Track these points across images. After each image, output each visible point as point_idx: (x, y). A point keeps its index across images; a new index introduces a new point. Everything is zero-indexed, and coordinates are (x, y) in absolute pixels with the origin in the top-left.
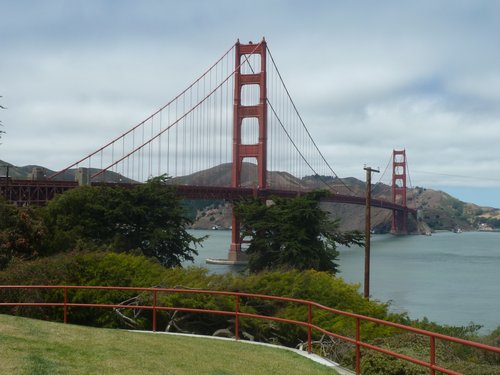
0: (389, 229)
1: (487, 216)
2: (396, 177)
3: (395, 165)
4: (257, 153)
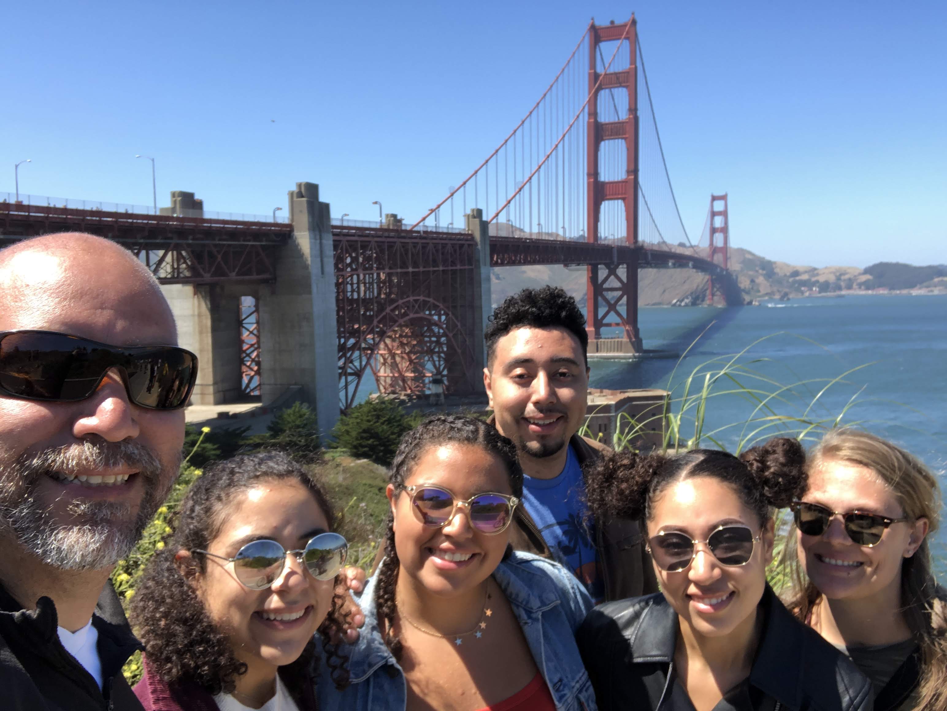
0: (703, 300)
1: (805, 277)
2: (713, 231)
3: (713, 214)
4: (625, 194)
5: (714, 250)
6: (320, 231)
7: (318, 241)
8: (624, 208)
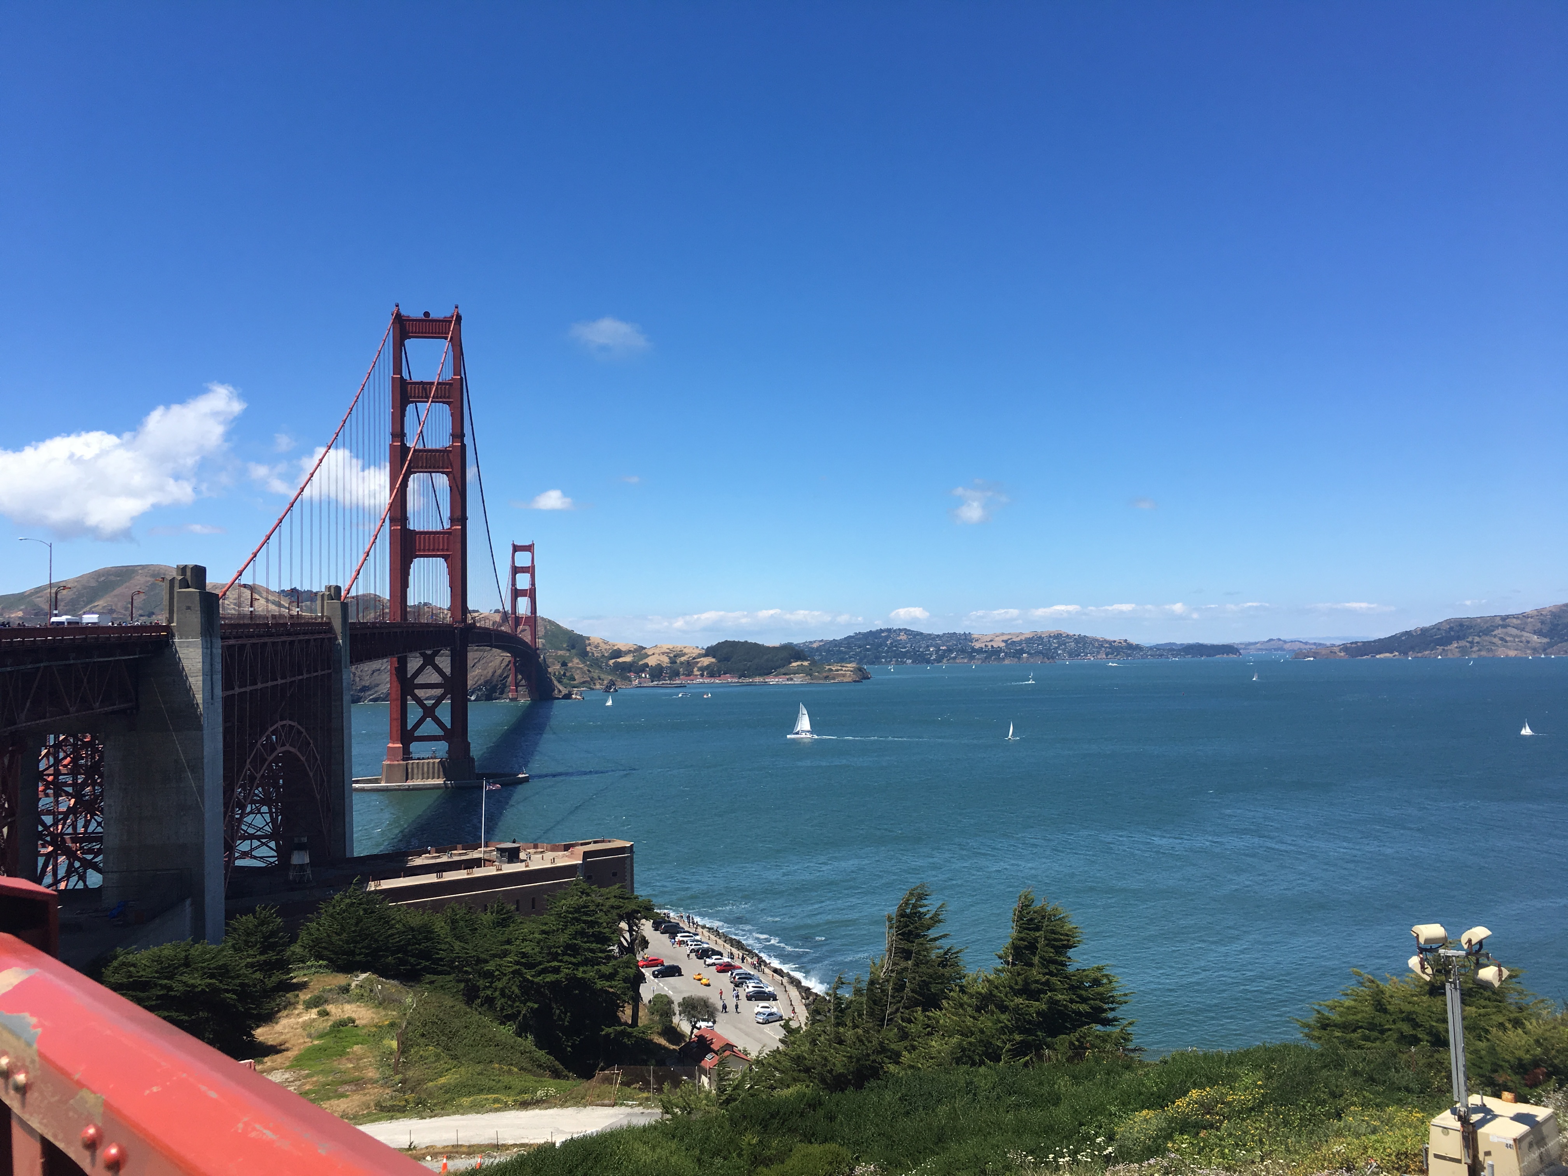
2: (516, 593)
3: (516, 570)
4: (447, 550)
5: (517, 620)
6: (211, 637)
7: (209, 651)
8: (446, 570)
